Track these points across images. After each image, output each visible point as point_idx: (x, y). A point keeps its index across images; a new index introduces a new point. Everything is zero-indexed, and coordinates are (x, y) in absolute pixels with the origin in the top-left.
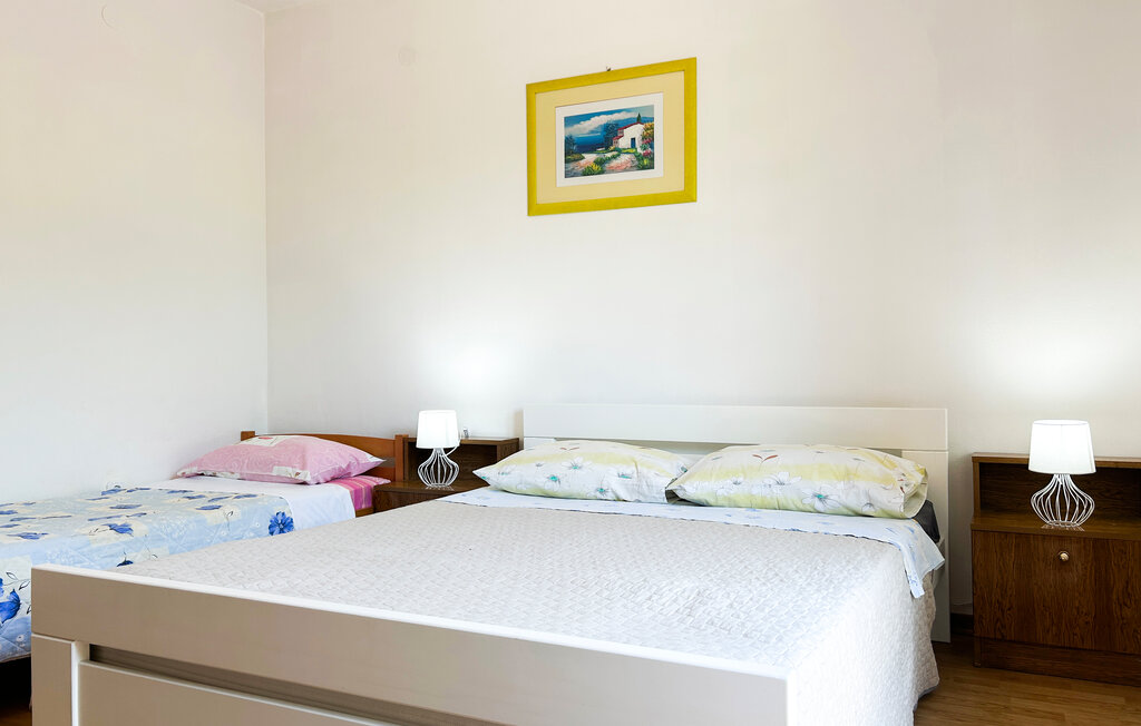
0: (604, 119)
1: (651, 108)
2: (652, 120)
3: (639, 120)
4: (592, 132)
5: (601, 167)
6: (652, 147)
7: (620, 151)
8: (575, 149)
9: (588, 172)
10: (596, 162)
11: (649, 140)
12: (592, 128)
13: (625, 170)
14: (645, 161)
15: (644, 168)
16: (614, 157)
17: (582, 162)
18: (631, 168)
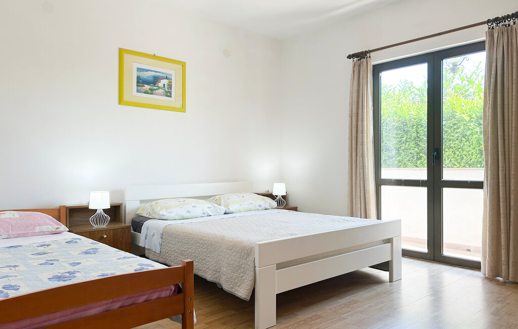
0: (153, 74)
1: (171, 75)
2: (171, 79)
3: (167, 78)
4: (148, 77)
5: (151, 92)
6: (171, 89)
7: (159, 88)
8: (141, 82)
9: (146, 92)
10: (150, 89)
11: (170, 86)
12: (148, 75)
13: (161, 95)
14: (168, 94)
15: (168, 96)
16: (157, 89)
17: (144, 88)
18: (163, 95)
